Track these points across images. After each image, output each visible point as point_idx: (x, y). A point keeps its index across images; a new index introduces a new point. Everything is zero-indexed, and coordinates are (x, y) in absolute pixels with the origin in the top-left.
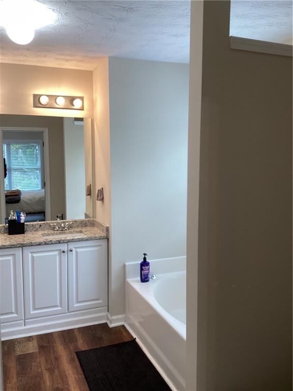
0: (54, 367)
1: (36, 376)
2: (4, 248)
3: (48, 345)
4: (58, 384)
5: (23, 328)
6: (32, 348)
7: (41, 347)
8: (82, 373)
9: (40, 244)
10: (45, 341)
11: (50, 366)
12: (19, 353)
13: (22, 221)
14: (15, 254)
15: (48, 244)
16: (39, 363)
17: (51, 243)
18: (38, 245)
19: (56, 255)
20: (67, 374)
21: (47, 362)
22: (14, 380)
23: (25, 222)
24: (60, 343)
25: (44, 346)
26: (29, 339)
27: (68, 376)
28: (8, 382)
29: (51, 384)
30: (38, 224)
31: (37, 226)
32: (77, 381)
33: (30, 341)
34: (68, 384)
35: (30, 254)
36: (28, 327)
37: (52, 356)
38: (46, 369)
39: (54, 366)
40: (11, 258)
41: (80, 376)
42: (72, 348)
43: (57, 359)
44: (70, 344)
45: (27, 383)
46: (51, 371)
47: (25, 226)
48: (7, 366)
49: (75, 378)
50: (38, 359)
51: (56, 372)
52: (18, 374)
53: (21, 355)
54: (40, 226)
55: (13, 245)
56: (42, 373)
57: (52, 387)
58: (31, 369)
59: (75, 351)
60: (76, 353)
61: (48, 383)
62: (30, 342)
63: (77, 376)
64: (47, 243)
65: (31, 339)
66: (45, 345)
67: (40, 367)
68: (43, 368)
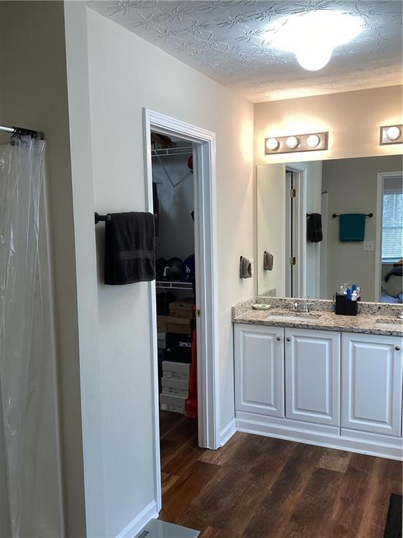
0: (352, 500)
1: (325, 502)
2: (318, 329)
3: (362, 470)
4: (346, 523)
5: (338, 437)
6: (340, 466)
7: (351, 470)
8: (385, 524)
9: (363, 332)
10: (361, 464)
11: (348, 497)
12: (320, 466)
13: (353, 299)
14: (331, 339)
15: (374, 334)
16: (338, 487)
17: (378, 333)
18: (360, 333)
19: (386, 351)
20: (364, 516)
21: (347, 490)
22: (299, 494)
23: (359, 299)
24: (377, 474)
25: (356, 471)
26: (343, 454)
27: (363, 519)
28: (292, 493)
29: (336, 520)
30: (376, 305)
31: (375, 308)
32: (371, 529)
33: (342, 457)
34: (357, 529)
35: (350, 343)
36: (342, 438)
37: (359, 485)
38: (341, 498)
39: (354, 499)
40: (327, 343)
41: (379, 526)
42: (390, 486)
43: (363, 492)
44: (390, 480)
45: (311, 504)
46: (346, 503)
47: (359, 306)
48: (300, 475)
49: (371, 525)
50: (339, 483)
51: (352, 507)
52: (306, 490)
53: (323, 469)
54: (379, 308)
55: (329, 327)
56: (334, 501)
57: (337, 522)
58: (324, 490)
59: (393, 492)
60: (392, 494)
61: (334, 516)
62: (342, 459)
63: (375, 525)
64: (374, 331)
65: (344, 455)
66: (357, 468)
67: (336, 493)
68: (339, 494)
